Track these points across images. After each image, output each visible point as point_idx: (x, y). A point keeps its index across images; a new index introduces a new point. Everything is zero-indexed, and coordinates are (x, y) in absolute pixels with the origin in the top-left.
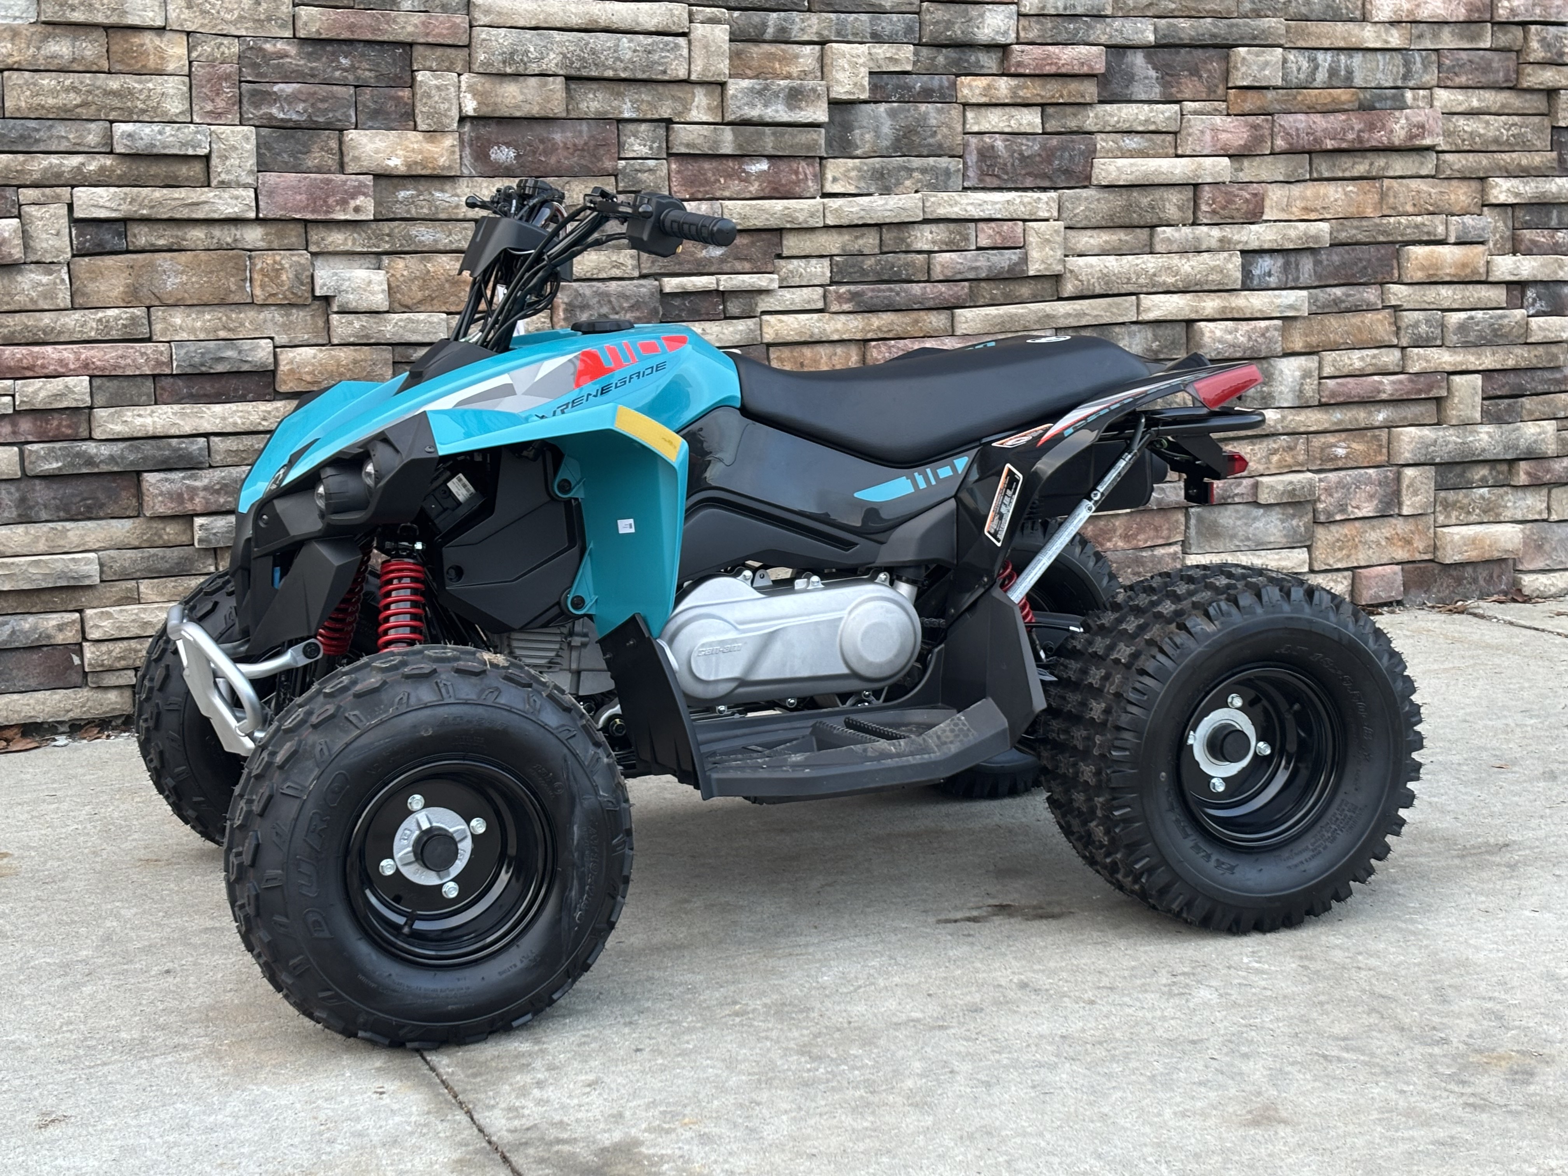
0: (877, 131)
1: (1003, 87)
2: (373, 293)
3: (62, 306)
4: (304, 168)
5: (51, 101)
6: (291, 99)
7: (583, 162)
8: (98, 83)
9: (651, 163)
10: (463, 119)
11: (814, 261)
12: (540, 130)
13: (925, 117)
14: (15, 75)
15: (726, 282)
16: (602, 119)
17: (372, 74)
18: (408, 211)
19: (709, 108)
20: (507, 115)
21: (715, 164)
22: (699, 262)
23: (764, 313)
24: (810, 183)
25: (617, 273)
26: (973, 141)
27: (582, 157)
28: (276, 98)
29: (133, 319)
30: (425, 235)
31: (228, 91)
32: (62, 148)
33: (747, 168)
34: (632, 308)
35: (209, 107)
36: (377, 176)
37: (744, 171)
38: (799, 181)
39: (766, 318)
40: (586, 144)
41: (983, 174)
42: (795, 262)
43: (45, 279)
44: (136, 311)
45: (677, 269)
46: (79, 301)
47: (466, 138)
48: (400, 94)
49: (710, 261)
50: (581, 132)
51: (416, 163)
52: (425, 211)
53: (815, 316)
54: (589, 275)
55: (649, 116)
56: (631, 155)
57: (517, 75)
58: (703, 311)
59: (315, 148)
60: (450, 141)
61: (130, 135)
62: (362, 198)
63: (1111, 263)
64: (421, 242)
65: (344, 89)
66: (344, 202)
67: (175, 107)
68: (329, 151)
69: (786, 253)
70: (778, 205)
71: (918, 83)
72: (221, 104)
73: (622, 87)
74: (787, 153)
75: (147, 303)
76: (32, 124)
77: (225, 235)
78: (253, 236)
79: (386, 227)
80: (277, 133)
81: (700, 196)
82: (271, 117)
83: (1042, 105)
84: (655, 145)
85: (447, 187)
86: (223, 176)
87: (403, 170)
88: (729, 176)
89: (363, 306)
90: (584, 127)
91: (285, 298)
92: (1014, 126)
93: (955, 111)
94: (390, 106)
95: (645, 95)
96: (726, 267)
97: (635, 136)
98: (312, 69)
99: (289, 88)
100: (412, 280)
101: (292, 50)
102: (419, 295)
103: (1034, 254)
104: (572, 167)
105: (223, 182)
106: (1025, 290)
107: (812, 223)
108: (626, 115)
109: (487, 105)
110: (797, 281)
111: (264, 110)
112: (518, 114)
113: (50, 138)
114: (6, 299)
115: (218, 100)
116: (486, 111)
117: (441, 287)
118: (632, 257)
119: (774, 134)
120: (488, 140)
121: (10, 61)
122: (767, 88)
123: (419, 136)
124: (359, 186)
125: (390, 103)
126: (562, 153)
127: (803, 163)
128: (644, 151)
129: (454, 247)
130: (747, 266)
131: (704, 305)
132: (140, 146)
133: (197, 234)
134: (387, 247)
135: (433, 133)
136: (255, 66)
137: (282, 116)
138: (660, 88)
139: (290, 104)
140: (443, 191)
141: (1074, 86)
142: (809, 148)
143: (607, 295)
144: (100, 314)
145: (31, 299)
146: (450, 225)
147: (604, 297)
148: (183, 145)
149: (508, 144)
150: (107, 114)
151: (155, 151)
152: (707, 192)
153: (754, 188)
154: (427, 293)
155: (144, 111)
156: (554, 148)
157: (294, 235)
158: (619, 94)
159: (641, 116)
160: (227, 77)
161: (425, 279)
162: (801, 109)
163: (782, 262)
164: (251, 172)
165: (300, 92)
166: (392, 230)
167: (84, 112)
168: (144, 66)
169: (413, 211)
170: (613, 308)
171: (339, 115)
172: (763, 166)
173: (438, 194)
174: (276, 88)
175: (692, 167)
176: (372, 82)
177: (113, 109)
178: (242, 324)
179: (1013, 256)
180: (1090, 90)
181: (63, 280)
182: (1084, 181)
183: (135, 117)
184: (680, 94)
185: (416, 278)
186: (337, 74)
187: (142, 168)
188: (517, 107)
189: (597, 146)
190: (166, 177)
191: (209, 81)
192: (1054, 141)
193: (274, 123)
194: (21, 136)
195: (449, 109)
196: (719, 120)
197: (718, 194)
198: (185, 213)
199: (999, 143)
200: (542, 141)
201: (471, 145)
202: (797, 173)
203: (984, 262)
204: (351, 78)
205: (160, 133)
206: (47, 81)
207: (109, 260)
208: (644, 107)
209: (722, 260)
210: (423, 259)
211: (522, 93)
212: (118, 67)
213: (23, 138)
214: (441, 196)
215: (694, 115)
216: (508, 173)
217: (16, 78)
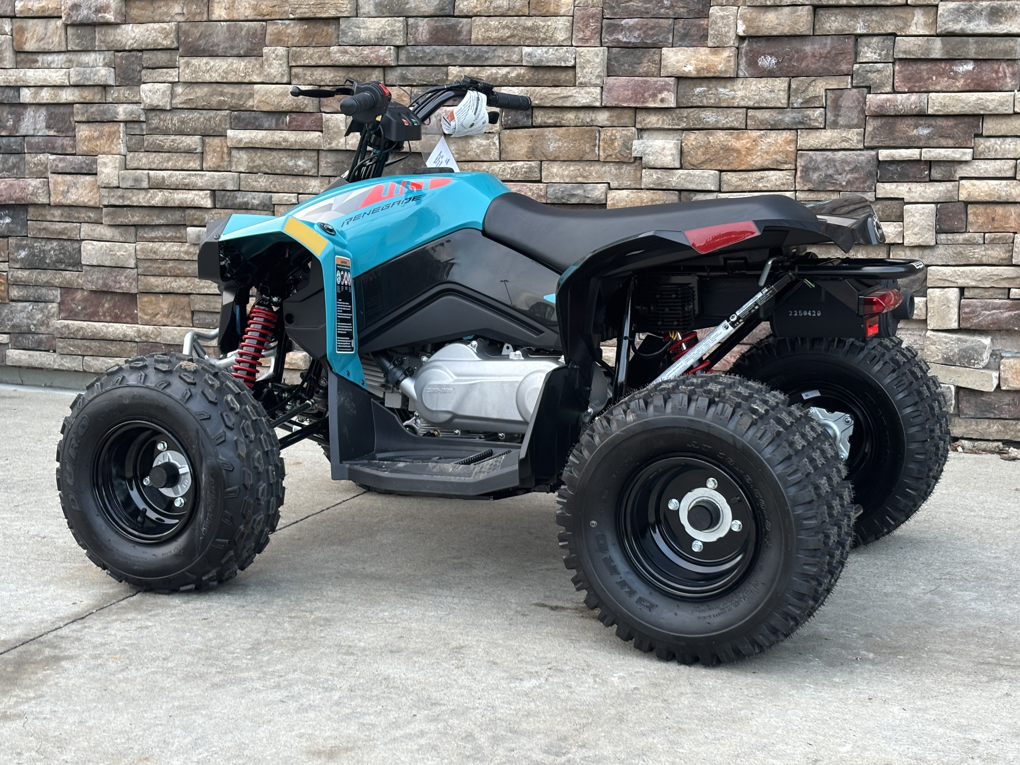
2: (665, 156)
3: (493, 159)
4: (637, 73)
5: (494, 34)
6: (631, 29)
7: (825, 66)
8: (521, 22)
9: (880, 66)
10: (740, 39)
11: (1009, 140)
12: (796, 44)
14: (478, 19)
15: (929, 154)
16: (841, 35)
17: (685, 10)
18: (701, 102)
19: (926, 25)
20: (766, 34)
21: (930, 65)
22: (910, 138)
23: (962, 178)
24: (1008, 80)
25: (846, 145)
27: (825, 62)
28: (622, 29)
29: (530, 168)
30: (710, 117)
31: (593, 24)
32: (500, 63)
33: (955, 68)
34: (852, 171)
35: (581, 35)
36: (678, 78)
37: (953, 71)
38: (999, 78)
39: (963, 182)
40: (829, 52)
42: (993, 140)
43: (484, 142)
44: (533, 164)
45: (891, 143)
46: (503, 156)
47: (743, 51)
48: (702, 22)
49: (919, 138)
50: (825, 44)
51: (703, 69)
52: (712, 101)
53: (1004, 182)
54: (824, 147)
55: (877, 32)
56: (864, 60)
57: (774, 6)
58: (911, 175)
59: (645, 60)
60: (730, 52)
61: (529, 54)
62: (666, 93)
64: (707, 122)
65: (667, 21)
66: (654, 96)
67: (561, 36)
68: (654, 62)
69: (985, 133)
70: (973, 96)
72: (588, 33)
73: (857, 12)
74: (986, 57)
75: (539, 158)
76: (485, 49)
77: (586, 117)
78: (602, 117)
79: (685, 112)
80: (624, 51)
81: (916, 89)
82: (619, 41)
84: (884, 53)
85: (728, 85)
86: (581, 80)
87: (694, 74)
88: (940, 75)
89: (658, 164)
90: (829, 41)
91: (617, 158)
94: (694, 31)
95: (876, 16)
96: (932, 143)
97: (868, 46)
98: (646, 8)
99: (631, 22)
100: (698, 148)
102: (703, 158)
104: (817, 69)
105: (581, 83)
107: (1001, 110)
108: (859, 32)
109: (753, 28)
110: (993, 155)
111: (615, 36)
112: (775, 33)
113: (494, 57)
114: (463, 153)
115: (586, 31)
116: (752, 32)
117: (717, 153)
118: (858, 134)
119: (976, 42)
120: (758, 52)
121: (475, 11)
122: (971, 8)
123: (707, 50)
124: (665, 85)
125: (694, 29)
126: (810, 60)
127: (1004, 65)
128: (875, 57)
129: (728, 125)
130: (951, 142)
131: (912, 171)
132: (534, 61)
133: (570, 116)
134: (684, 125)
135: (717, 48)
136: (612, 8)
137: (625, 40)
138: (888, 11)
139: (630, 32)
140: (725, 87)
142: (1006, 52)
143: (834, 161)
144: (513, 165)
145: (477, 154)
146: (728, 111)
147: (830, 162)
148: (559, 59)
149: (771, 55)
150: (524, 42)
151: (543, 64)
152: (921, 87)
153: (960, 84)
154: (708, 156)
155: (544, 40)
156: (805, 57)
157: (626, 118)
158: (855, 17)
159: (871, 32)
160: (593, 16)
161: (707, 147)
162: (1001, 23)
163: (981, 140)
164: (598, 76)
165: (637, 23)
166: (688, 114)
167: (513, 41)
168: (547, 11)
169: (705, 101)
170: (837, 171)
171: (660, 38)
172: (970, 67)
173: (721, 90)
174: (623, 22)
175: (913, 68)
176: (685, 15)
177: (528, 39)
178: (591, 174)
181: (494, 144)
183: (539, 43)
184: (902, 15)
185: (701, 146)
186: (662, 11)
187: (540, 75)
188: (773, 28)
189: (837, 55)
190: (554, 80)
191: (582, 19)
193: (621, 45)
194: (478, 56)
195: (728, 32)
196: (933, 33)
197: (931, 88)
198: (559, 103)
200: (797, 52)
201: (746, 55)
202: (997, 72)
204: (671, 13)
205: (546, 53)
206: (494, 22)
207: (520, 132)
208: (873, 25)
209: (929, 137)
210: (707, 134)
211: (777, 18)
212: (533, 12)
213: (479, 57)
214: (724, 91)
215: (913, 30)
216: (770, 74)
217: (478, 21)
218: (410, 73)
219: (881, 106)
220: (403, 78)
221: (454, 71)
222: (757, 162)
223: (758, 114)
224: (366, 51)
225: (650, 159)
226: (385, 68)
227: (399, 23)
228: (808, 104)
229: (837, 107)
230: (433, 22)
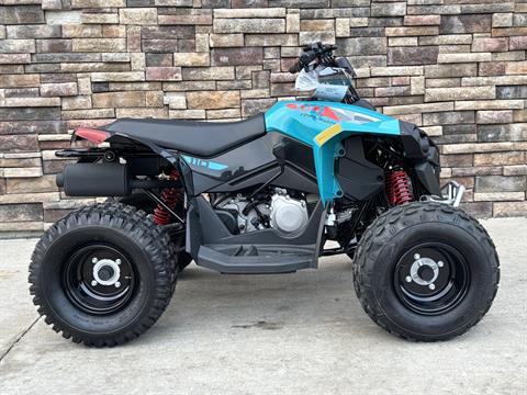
0: (355, 47)
1: (402, 30)
2: (181, 103)
3: (89, 108)
4: (162, 65)
5: (85, 47)
6: (157, 44)
7: (251, 61)
8: (99, 41)
9: (275, 60)
10: (211, 48)
12: (237, 51)
13: (372, 42)
16: (257, 47)
17: (183, 35)
18: (194, 78)
19: (294, 42)
20: (223, 46)
22: (290, 92)
25: (262, 96)
26: (391, 49)
27: (250, 59)
28: (152, 44)
29: (110, 112)
30: (199, 85)
31: (137, 42)
32: (89, 61)
35: (131, 47)
36: (183, 67)
40: (252, 55)
41: (394, 60)
43: (84, 100)
44: (111, 109)
45: (283, 95)
46: (94, 106)
47: (212, 54)
48: (192, 41)
49: (294, 91)
51: (195, 63)
52: (199, 78)
54: (253, 97)
55: (273, 45)
56: (268, 58)
57: (227, 33)
59: (165, 59)
60: (206, 55)
61: (106, 56)
62: (177, 74)
63: (444, 90)
64: (198, 87)
65: (174, 40)
66: (172, 76)
67: (121, 47)
68: (169, 60)
71: (370, 30)
72: (135, 46)
73: (264, 36)
75: (114, 107)
76: (80, 54)
77: (137, 86)
78: (146, 86)
80: (154, 55)
82: (151, 50)
83: (418, 36)
84: (276, 54)
85: (206, 70)
86: (134, 68)
87: (190, 65)
89: (177, 107)
90: (251, 50)
91: (155, 105)
92: (407, 44)
93: (384, 39)
95: (272, 38)
97: (269, 52)
98: (163, 34)
99: (156, 41)
100: (195, 99)
101: (157, 28)
102: (197, 104)
103: (413, 87)
104: (247, 62)
105: (135, 70)
106: (411, 100)
108: (265, 45)
109: (217, 43)
111: (149, 47)
112: (228, 46)
113: (85, 58)
114: (72, 106)
116: (217, 45)
117: (204, 101)
118: (267, 91)
120: (220, 55)
121: (73, 36)
122: (313, 34)
123: (196, 54)
124: (177, 70)
125: (188, 44)
126: (244, 58)
128: (272, 56)
129: (208, 89)
132: (109, 60)
133: (129, 86)
134: (187, 89)
135: (200, 53)
136: (146, 34)
137: (154, 49)
138: (277, 36)
141: (429, 29)
143: (259, 103)
144: (100, 110)
145: (80, 106)
146: (208, 82)
147: (257, 104)
148: (122, 59)
149: (225, 56)
151: (113, 61)
154: (200, 103)
155: (112, 49)
156: (241, 57)
157: (158, 86)
158: (263, 38)
159: (270, 45)
160: (137, 38)
161: (199, 98)
162: (326, 41)
164: (143, 67)
165: (160, 42)
166: (188, 84)
167: (95, 50)
168: (112, 36)
169: (196, 78)
171: (172, 48)
173: (203, 72)
174: (152, 41)
175: (288, 61)
176: (183, 38)
177: (103, 49)
178: (141, 114)
179: (405, 88)
180: (436, 30)
181: (89, 100)
182: (435, 62)
183: (110, 51)
184: (283, 37)
186: (171, 35)
187: (111, 66)
188: (227, 44)
189: (256, 55)
191: (131, 39)
192: (422, 48)
193: (152, 52)
195: (206, 45)
196: (297, 45)
198: (123, 80)
199: (401, 50)
200: (237, 54)
201: (214, 56)
203: (394, 91)
204: (176, 36)
205: (115, 55)
206: (84, 41)
207: (103, 94)
208: (271, 42)
210: (199, 93)
211: (228, 39)
212: (105, 36)
213: (77, 58)
214: (205, 73)
215: (288, 44)
216: (226, 65)
217: (75, 40)
218: (39, 67)
219: (278, 78)
220: (35, 69)
221: (64, 65)
222: (224, 105)
223: (222, 83)
224: (15, 56)
225: (172, 105)
226: (25, 65)
227: (32, 42)
228: (244, 78)
229: (257, 79)
230: (50, 41)
